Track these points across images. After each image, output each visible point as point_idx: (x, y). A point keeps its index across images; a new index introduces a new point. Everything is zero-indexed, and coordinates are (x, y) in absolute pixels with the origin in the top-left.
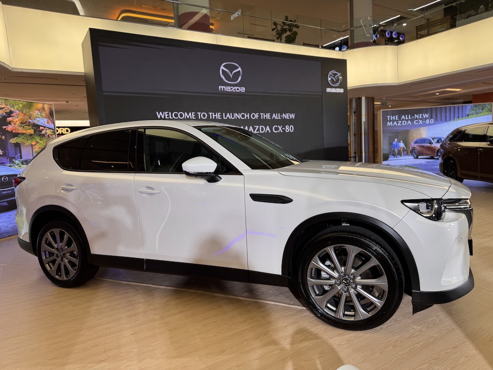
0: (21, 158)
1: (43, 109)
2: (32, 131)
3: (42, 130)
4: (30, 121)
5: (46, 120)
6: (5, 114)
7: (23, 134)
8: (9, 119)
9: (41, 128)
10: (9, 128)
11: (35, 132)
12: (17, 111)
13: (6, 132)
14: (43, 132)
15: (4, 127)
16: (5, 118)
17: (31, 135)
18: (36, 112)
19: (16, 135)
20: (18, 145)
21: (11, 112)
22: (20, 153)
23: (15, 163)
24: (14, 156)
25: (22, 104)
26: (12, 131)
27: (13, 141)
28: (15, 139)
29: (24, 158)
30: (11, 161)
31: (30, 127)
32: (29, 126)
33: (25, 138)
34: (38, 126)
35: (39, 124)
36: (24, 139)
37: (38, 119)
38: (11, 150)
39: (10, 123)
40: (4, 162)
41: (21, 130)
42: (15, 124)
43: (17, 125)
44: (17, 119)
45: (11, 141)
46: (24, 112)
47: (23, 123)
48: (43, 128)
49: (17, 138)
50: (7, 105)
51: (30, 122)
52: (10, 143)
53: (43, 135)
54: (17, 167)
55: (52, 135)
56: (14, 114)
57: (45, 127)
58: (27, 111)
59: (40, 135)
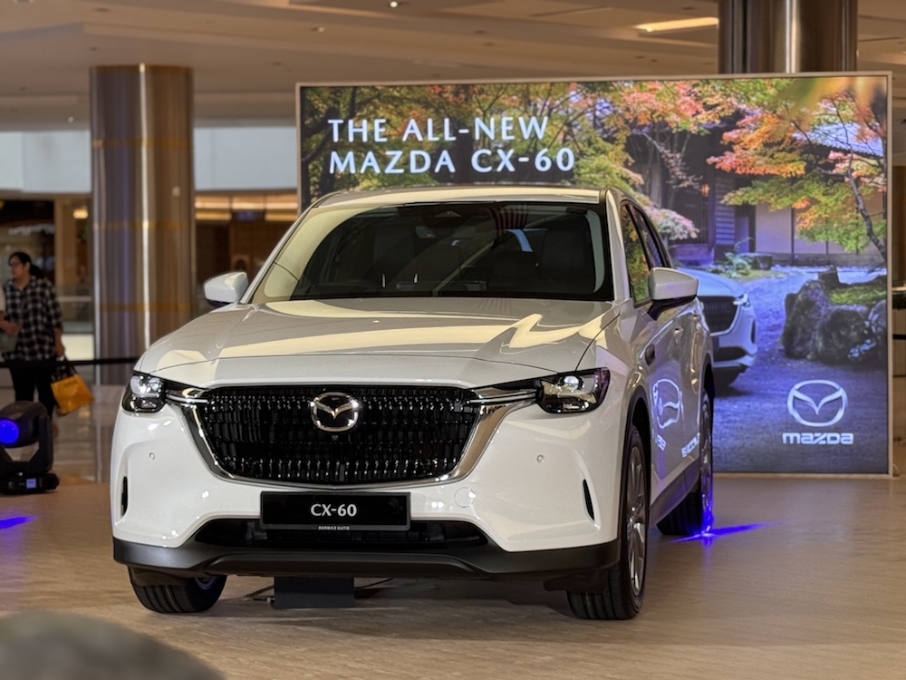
0: (752, 249)
1: (850, 94)
2: (798, 168)
3: (837, 161)
4: (797, 135)
5: (853, 129)
6: (718, 122)
7: (767, 177)
8: (730, 136)
9: (832, 155)
10: (727, 162)
11: (808, 169)
12: (758, 111)
13: (714, 175)
14: (840, 168)
15: (711, 160)
16: (716, 133)
17: (793, 179)
18: (822, 105)
19: (745, 181)
20: (746, 211)
21: (739, 115)
22: (752, 233)
23: (731, 264)
24: (732, 242)
25: (776, 86)
26: (733, 170)
27: (734, 198)
28: (739, 193)
29: (762, 248)
30: (720, 258)
31: (794, 156)
32: (791, 151)
33: (773, 188)
34: (824, 150)
35: (828, 142)
36: (768, 191)
37: (826, 128)
38: (723, 227)
39: (730, 147)
40: (699, 258)
41: (762, 166)
42: (745, 149)
43: (751, 151)
44: (753, 135)
45: (726, 198)
46: (780, 110)
47: (771, 145)
48: (839, 155)
49: (748, 189)
50: (728, 96)
51: (794, 140)
52: (724, 205)
53: (839, 179)
54: (734, 274)
55: (871, 176)
56: (748, 119)
57: (846, 152)
58: (790, 105)
59: (827, 178)
